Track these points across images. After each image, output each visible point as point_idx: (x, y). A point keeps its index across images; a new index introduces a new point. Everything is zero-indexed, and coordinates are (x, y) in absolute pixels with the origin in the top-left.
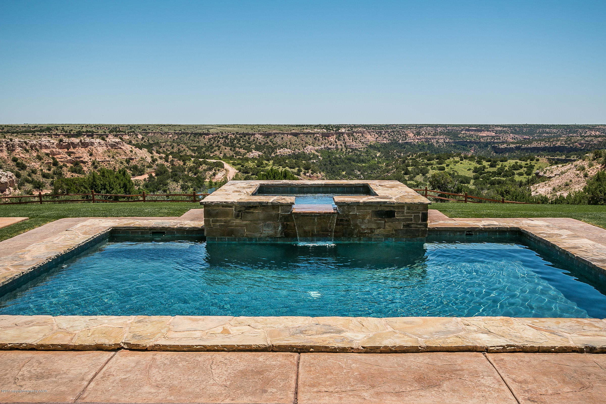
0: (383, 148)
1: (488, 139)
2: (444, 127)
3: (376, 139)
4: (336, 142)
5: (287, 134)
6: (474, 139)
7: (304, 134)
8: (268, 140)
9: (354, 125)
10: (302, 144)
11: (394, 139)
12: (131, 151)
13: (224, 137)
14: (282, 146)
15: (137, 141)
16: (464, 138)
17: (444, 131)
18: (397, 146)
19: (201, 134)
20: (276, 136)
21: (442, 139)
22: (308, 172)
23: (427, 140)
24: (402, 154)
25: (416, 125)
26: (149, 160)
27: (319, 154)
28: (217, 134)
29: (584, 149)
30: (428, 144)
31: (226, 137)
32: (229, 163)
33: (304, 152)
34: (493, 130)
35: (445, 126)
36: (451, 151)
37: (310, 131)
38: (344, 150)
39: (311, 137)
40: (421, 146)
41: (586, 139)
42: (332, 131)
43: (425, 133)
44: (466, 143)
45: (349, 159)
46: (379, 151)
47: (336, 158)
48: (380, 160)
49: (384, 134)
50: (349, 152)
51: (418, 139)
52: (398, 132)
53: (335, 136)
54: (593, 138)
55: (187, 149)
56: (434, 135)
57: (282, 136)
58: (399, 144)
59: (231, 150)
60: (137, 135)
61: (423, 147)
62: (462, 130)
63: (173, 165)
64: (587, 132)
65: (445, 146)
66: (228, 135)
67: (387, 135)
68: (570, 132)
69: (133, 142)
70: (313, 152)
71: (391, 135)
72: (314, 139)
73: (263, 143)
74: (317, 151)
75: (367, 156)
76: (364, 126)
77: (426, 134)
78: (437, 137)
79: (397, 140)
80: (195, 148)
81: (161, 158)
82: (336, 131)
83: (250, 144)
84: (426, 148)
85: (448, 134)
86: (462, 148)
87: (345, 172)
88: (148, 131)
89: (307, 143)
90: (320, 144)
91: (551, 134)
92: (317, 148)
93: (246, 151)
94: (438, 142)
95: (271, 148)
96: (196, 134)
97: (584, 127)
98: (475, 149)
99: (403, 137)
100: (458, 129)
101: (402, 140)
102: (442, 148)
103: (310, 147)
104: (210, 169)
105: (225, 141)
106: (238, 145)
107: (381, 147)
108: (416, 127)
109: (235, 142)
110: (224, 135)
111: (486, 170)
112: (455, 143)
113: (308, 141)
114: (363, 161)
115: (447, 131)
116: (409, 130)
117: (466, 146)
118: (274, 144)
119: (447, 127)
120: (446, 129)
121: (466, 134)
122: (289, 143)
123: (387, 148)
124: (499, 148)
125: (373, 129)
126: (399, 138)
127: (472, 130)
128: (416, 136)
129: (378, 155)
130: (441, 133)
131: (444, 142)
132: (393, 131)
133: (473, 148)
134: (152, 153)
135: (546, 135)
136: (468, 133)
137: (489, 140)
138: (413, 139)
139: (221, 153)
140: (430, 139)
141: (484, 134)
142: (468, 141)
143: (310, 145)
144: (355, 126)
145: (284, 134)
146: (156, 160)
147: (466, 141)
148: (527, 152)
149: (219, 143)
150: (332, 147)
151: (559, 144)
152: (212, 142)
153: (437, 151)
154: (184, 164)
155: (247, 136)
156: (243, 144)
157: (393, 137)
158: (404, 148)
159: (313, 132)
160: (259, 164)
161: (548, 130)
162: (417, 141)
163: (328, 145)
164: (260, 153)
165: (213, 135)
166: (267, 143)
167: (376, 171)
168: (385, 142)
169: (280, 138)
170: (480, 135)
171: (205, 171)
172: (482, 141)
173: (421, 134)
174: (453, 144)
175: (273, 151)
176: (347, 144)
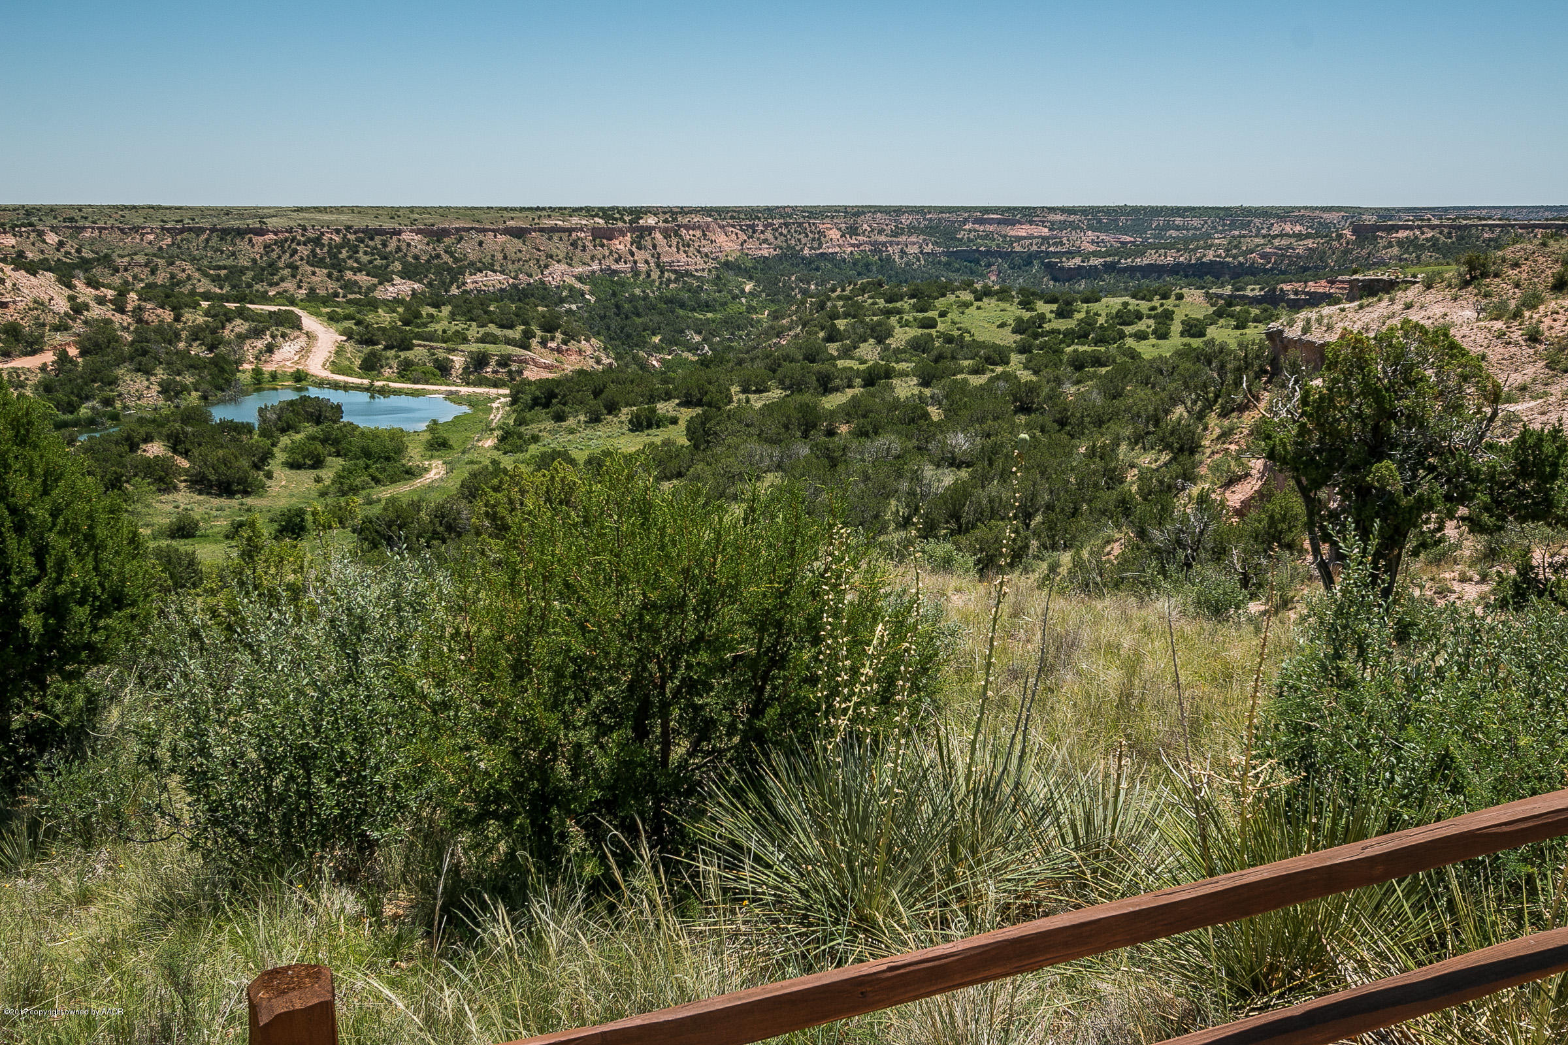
0: (762, 269)
1: (1031, 244)
2: (918, 212)
3: (742, 245)
4: (632, 254)
5: (493, 231)
6: (998, 245)
7: (542, 230)
8: (440, 250)
9: (679, 208)
10: (538, 260)
11: (789, 246)
12: (2, 281)
13: (309, 240)
14: (479, 265)
15: (42, 252)
16: (972, 241)
17: (920, 223)
18: (798, 265)
19: (240, 233)
20: (461, 238)
21: (914, 244)
22: (553, 339)
23: (877, 248)
24: (813, 287)
25: (846, 207)
26: (62, 306)
27: (586, 288)
28: (290, 230)
29: (1272, 269)
30: (879, 259)
31: (317, 241)
32: (317, 314)
33: (542, 283)
34: (1043, 222)
35: (921, 211)
36: (938, 277)
37: (560, 223)
38: (655, 275)
39: (561, 239)
40: (860, 264)
41: (1276, 242)
42: (620, 224)
43: (869, 229)
44: (977, 255)
45: (669, 301)
46: (751, 278)
47: (633, 299)
48: (754, 303)
49: (762, 232)
50: (669, 281)
51: (853, 245)
52: (800, 225)
53: (628, 238)
54: (1293, 240)
55: (197, 275)
56: (895, 234)
57: (481, 237)
58: (803, 258)
59: (329, 276)
60: (41, 234)
61: (867, 266)
62: (965, 221)
63: (140, 321)
64: (1272, 224)
65: (923, 263)
66: (323, 234)
67: (769, 235)
68: (1233, 226)
69: (30, 255)
70: (569, 280)
71: (781, 234)
72: (572, 244)
73: (424, 258)
74: (579, 278)
75: (720, 292)
76: (708, 211)
77: (872, 231)
78: (903, 239)
79: (798, 248)
80: (223, 272)
81: (101, 301)
82: (631, 222)
83: (386, 258)
84: (874, 268)
85: (930, 230)
86: (966, 267)
87: (659, 337)
88: (80, 224)
89: (551, 257)
90: (587, 260)
91: (1187, 230)
92: (579, 270)
93: (376, 281)
94: (906, 253)
95: (450, 269)
96: (225, 232)
97: (1265, 213)
98: (1000, 272)
99: (813, 239)
100: (953, 217)
101: (811, 248)
102: (915, 270)
103: (559, 268)
104: (257, 333)
105: (313, 251)
106: (350, 263)
107: (755, 268)
108: (846, 212)
109: (344, 253)
110: (311, 234)
111: (1047, 326)
112: (949, 254)
113: (554, 251)
114: (707, 306)
115: (926, 222)
116: (828, 220)
117: (977, 262)
118: (456, 260)
119: (925, 214)
120: (924, 219)
121: (975, 231)
122: (499, 256)
123: (770, 268)
124: (1062, 268)
125: (732, 218)
126: (803, 241)
127: (991, 222)
128: (848, 236)
129: (748, 288)
130: (912, 230)
131: (921, 252)
132: (785, 224)
133: (994, 267)
134: (70, 286)
135: (1174, 233)
136: (982, 228)
137: (1035, 248)
138: (839, 246)
139: (300, 287)
140: (884, 244)
141: (1022, 231)
142: (982, 249)
143: (559, 261)
144: (684, 211)
145: (484, 231)
146: (86, 307)
147: (977, 250)
148: (1132, 278)
149: (296, 257)
150: (621, 266)
151: (1210, 256)
152: (274, 255)
153: (903, 276)
154: (177, 319)
155: (377, 238)
156: (365, 259)
157: (786, 241)
158: (817, 269)
159: (567, 225)
160: (407, 316)
161: (1178, 221)
162: (850, 249)
163: (609, 262)
164: (416, 286)
165: (276, 234)
166: (438, 256)
167: (743, 333)
168: (765, 253)
169: (475, 243)
170: (1012, 233)
171: (242, 338)
172: (1017, 249)
173: (860, 231)
174: (944, 259)
175: (454, 280)
176: (664, 259)
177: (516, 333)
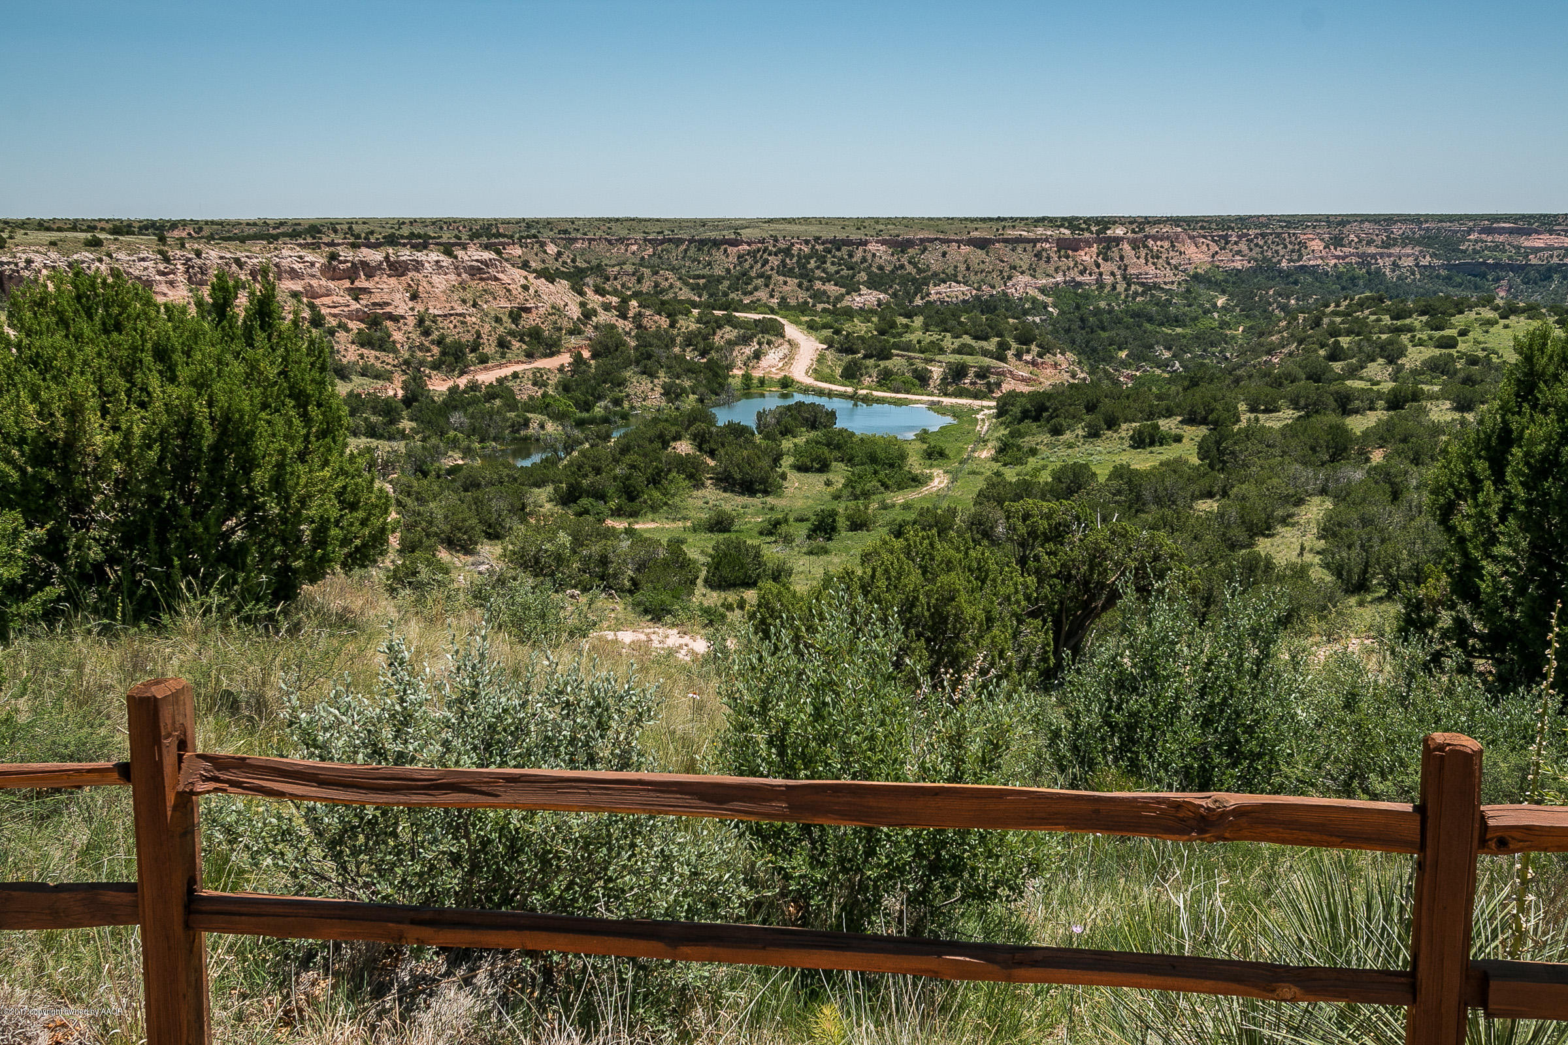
0: (1234, 283)
1: (1552, 256)
2: (1412, 221)
3: (1213, 256)
4: (1098, 266)
5: (957, 241)
6: (1510, 258)
7: (1006, 241)
8: (904, 260)
9: (1146, 218)
10: (1001, 272)
11: (1264, 258)
12: (525, 288)
13: (780, 251)
14: (942, 276)
15: (544, 262)
16: (1479, 252)
17: (1414, 233)
18: (1273, 279)
19: (716, 244)
20: (925, 249)
21: (1408, 256)
22: (1028, 352)
23: (1365, 260)
24: (1293, 302)
25: (1328, 216)
26: (575, 312)
27: (1049, 300)
28: (763, 241)
30: (1367, 272)
31: (787, 252)
32: (797, 323)
33: (1005, 294)
34: (1566, 231)
35: (1417, 219)
36: (1435, 293)
37: (1025, 233)
38: (1121, 287)
39: (1025, 250)
40: (1345, 278)
43: (1356, 240)
44: (1483, 268)
45: (1136, 315)
46: (1224, 292)
47: (1097, 312)
48: (1227, 319)
49: (1236, 243)
50: (1136, 293)
51: (1338, 257)
52: (1278, 235)
53: (1094, 249)
55: (678, 284)
56: (1386, 245)
57: (945, 247)
58: (1280, 271)
59: (800, 285)
60: (543, 245)
61: (1353, 280)
62: (1470, 231)
63: (639, 327)
65: (1418, 276)
66: (793, 244)
67: (1243, 246)
69: (533, 264)
70: (1032, 292)
71: (1257, 245)
72: (1036, 256)
73: (888, 268)
74: (1042, 290)
75: (1190, 306)
76: (1176, 221)
77: (1360, 241)
78: (1395, 250)
79: (1274, 260)
80: (702, 281)
81: (607, 307)
82: (1098, 232)
83: (852, 269)
84: (1361, 282)
85: (1427, 241)
86: (1470, 282)
87: (1126, 352)
88: (573, 235)
89: (1015, 268)
90: (1051, 271)
92: (1043, 282)
93: (843, 290)
94: (1398, 266)
95: (914, 280)
96: (703, 242)
98: (1511, 288)
99: (1293, 251)
100: (1455, 226)
101: (1290, 261)
102: (1409, 285)
103: (1022, 279)
104: (745, 340)
105: (783, 261)
106: (818, 273)
107: (1226, 281)
108: (1328, 222)
109: (813, 263)
110: (782, 245)
112: (1449, 267)
113: (1018, 262)
114: (1177, 321)
115: (1422, 233)
116: (1309, 230)
117: (1483, 276)
118: (919, 271)
119: (1421, 223)
120: (1420, 229)
121: (1483, 241)
122: (962, 267)
123: (1243, 282)
125: (1202, 228)
126: (1281, 253)
127: (1501, 231)
128: (1332, 247)
129: (1220, 303)
130: (1406, 240)
131: (1417, 265)
132: (1261, 235)
133: (1504, 282)
134: (581, 293)
136: (1490, 238)
137: (1555, 260)
138: (1322, 258)
139: (772, 296)
140: (1374, 256)
141: (1538, 241)
142: (1490, 261)
143: (1022, 273)
144: (1148, 221)
145: (948, 241)
146: (595, 312)
147: (1484, 263)
149: (767, 267)
150: (1086, 278)
152: (747, 265)
153: (1397, 291)
154: (672, 325)
155: (844, 249)
156: (832, 269)
157: (1262, 253)
158: (1296, 283)
159: (1031, 235)
160: (884, 326)
162: (1333, 262)
163: (1074, 274)
164: (881, 296)
165: (749, 245)
166: (902, 267)
167: (1216, 350)
168: (1238, 265)
169: (938, 254)
170: (1526, 244)
171: (731, 344)
172: (1533, 260)
173: (1346, 241)
174: (1443, 273)
175: (918, 290)
176: (1131, 271)
177: (992, 344)
